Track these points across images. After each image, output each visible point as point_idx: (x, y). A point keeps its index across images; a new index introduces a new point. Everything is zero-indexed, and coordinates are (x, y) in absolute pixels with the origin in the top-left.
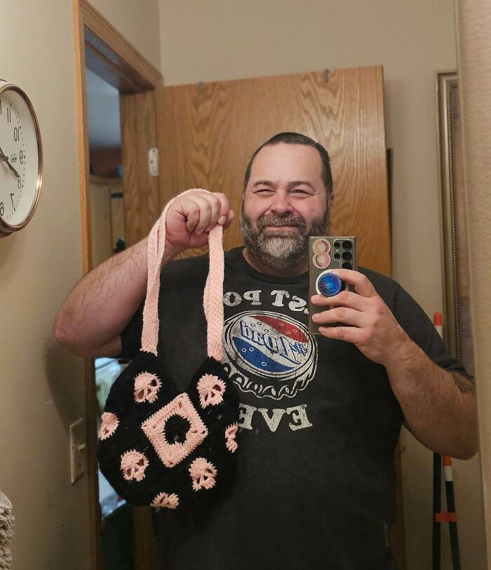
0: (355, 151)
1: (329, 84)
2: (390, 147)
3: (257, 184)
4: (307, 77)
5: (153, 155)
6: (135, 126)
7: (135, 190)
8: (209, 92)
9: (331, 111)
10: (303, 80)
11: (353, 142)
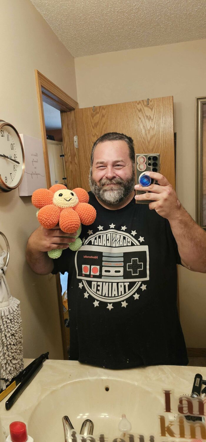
0: (161, 135)
1: (149, 105)
2: (175, 132)
3: (98, 163)
4: (140, 102)
5: (75, 138)
6: (68, 126)
7: (69, 154)
8: (98, 110)
9: (150, 117)
10: (138, 104)
11: (160, 131)
